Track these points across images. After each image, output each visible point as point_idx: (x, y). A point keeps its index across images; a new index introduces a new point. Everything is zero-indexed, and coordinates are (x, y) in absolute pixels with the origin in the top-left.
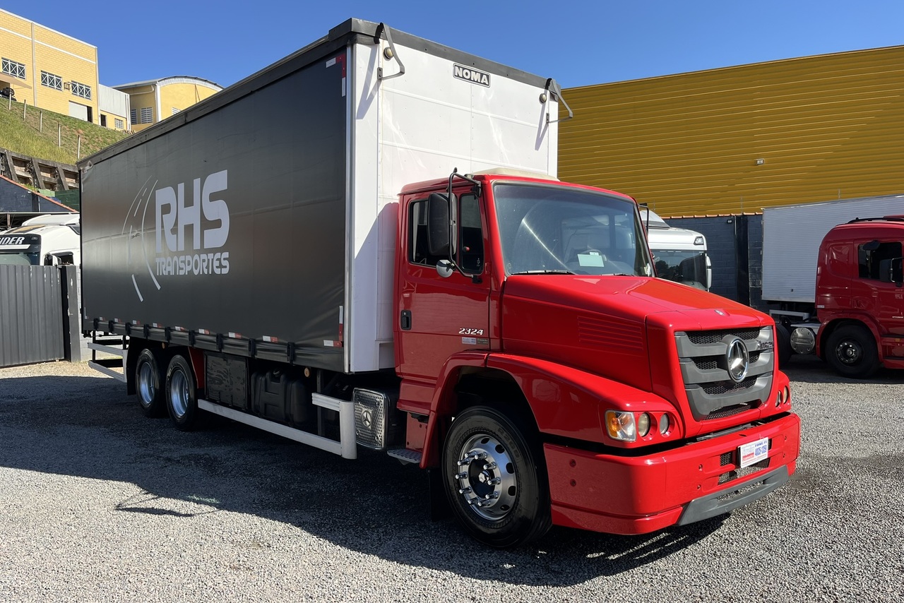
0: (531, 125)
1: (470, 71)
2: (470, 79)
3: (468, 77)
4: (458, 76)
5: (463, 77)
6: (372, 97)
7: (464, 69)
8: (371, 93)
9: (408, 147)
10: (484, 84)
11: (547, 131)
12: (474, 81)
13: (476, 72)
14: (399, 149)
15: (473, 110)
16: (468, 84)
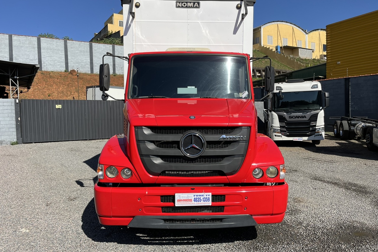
0: (230, 22)
1: (187, 3)
2: (187, 7)
3: (186, 6)
4: (179, 7)
5: (182, 7)
6: (130, 25)
7: (182, 3)
8: (130, 24)
9: (150, 44)
10: (196, 7)
11: (242, 24)
12: (189, 7)
13: (190, 3)
14: (144, 46)
15: (188, 21)
16: (186, 9)
